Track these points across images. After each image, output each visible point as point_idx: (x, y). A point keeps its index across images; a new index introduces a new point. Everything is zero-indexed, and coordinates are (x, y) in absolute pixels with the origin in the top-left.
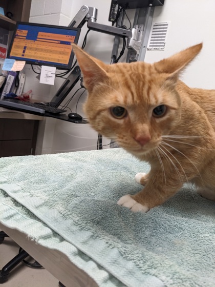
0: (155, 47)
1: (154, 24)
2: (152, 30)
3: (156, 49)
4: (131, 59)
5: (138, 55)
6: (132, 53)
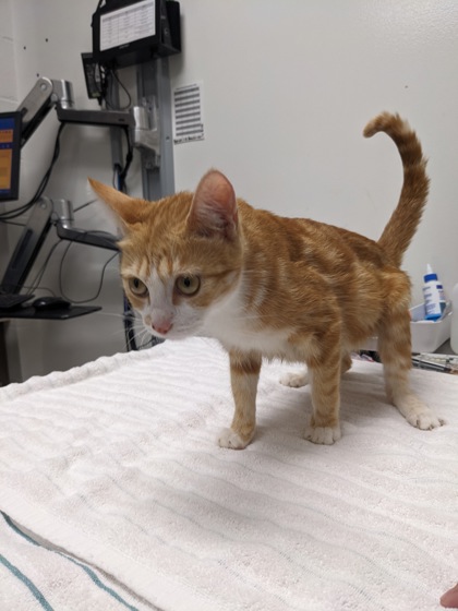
0: (187, 136)
1: (173, 90)
2: (173, 103)
3: (190, 139)
4: (147, 166)
5: (160, 157)
6: (147, 153)
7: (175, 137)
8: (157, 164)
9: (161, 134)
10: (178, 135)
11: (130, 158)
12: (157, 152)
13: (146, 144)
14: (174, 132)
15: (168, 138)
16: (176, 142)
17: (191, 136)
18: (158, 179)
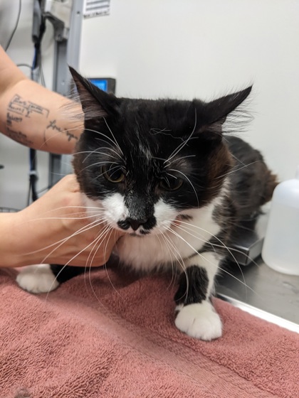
0: (95, 11)
3: (97, 14)
4: (57, 39)
5: (68, 30)
6: (58, 25)
7: (85, 12)
8: (65, 35)
9: (72, 8)
10: (87, 9)
11: (42, 29)
12: (67, 25)
13: (56, 14)
14: (85, 7)
15: (78, 13)
16: (85, 17)
17: (98, 11)
18: (65, 52)
